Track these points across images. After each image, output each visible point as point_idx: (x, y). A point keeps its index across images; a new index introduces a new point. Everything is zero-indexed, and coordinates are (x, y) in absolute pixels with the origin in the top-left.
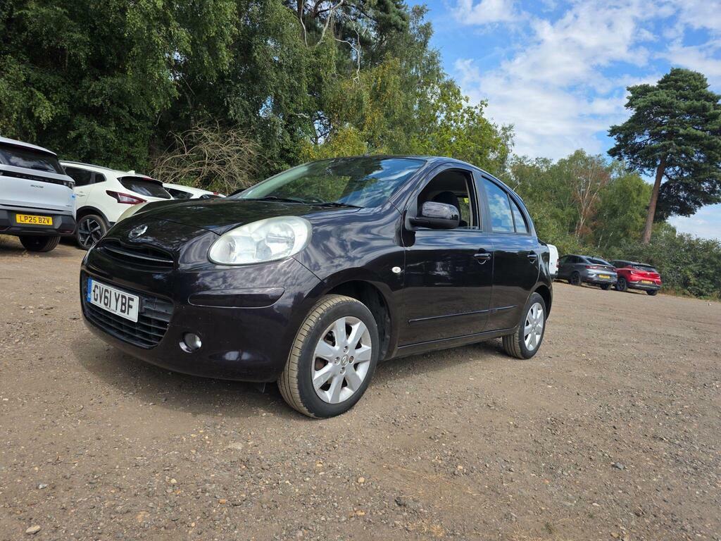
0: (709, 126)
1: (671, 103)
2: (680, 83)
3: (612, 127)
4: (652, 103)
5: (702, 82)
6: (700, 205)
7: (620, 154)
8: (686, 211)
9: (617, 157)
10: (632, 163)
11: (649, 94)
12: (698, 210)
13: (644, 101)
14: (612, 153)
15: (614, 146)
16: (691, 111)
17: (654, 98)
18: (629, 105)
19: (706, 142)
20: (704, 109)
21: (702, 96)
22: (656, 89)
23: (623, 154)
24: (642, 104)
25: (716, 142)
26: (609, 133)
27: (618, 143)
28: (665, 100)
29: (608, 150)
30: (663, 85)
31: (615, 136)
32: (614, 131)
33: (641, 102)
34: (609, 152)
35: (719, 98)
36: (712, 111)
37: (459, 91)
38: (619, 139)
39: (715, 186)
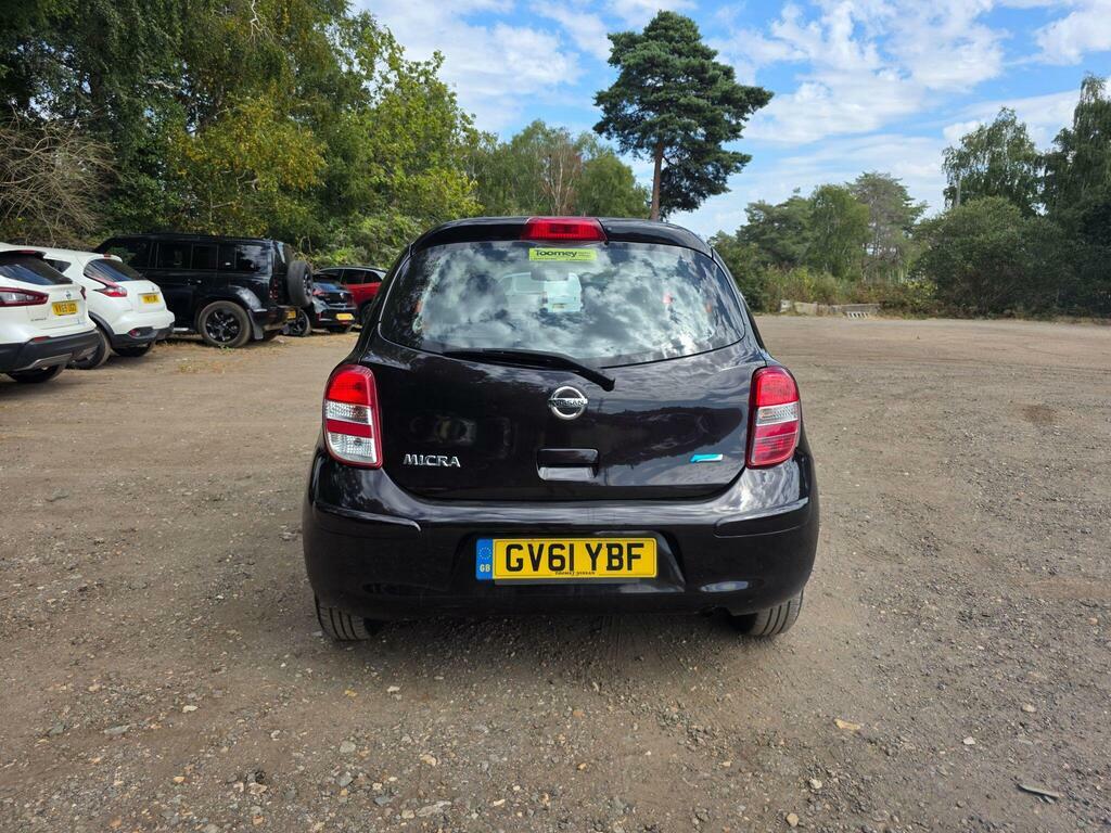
0: (710, 93)
1: (667, 61)
2: (671, 32)
3: (599, 93)
4: (644, 60)
5: (695, 31)
6: (704, 197)
7: (608, 130)
8: (690, 205)
9: (604, 135)
10: (622, 142)
11: (638, 46)
12: (702, 203)
13: (634, 57)
14: (600, 128)
15: (600, 120)
16: (689, 70)
17: (646, 52)
18: (614, 61)
19: (708, 114)
20: (703, 69)
21: (697, 51)
22: (643, 40)
23: (611, 130)
24: (632, 61)
25: (719, 114)
26: (595, 102)
27: (605, 116)
28: (659, 56)
29: (594, 125)
30: (652, 33)
31: (602, 106)
32: (601, 99)
33: (630, 58)
34: (594, 129)
35: (715, 53)
36: (711, 72)
37: (391, 36)
38: (606, 110)
39: (718, 172)
